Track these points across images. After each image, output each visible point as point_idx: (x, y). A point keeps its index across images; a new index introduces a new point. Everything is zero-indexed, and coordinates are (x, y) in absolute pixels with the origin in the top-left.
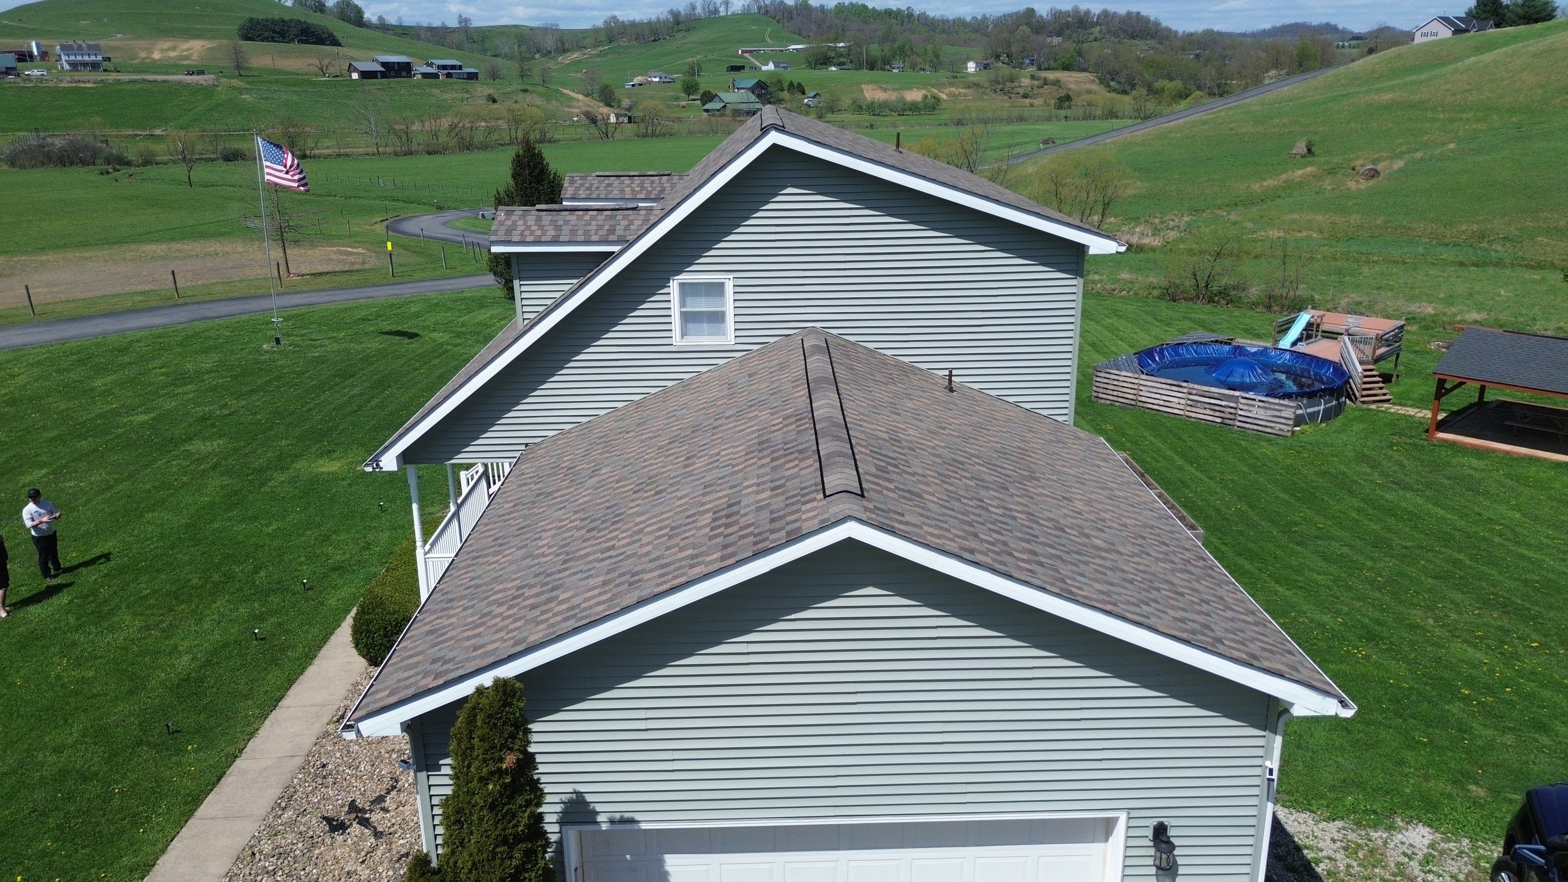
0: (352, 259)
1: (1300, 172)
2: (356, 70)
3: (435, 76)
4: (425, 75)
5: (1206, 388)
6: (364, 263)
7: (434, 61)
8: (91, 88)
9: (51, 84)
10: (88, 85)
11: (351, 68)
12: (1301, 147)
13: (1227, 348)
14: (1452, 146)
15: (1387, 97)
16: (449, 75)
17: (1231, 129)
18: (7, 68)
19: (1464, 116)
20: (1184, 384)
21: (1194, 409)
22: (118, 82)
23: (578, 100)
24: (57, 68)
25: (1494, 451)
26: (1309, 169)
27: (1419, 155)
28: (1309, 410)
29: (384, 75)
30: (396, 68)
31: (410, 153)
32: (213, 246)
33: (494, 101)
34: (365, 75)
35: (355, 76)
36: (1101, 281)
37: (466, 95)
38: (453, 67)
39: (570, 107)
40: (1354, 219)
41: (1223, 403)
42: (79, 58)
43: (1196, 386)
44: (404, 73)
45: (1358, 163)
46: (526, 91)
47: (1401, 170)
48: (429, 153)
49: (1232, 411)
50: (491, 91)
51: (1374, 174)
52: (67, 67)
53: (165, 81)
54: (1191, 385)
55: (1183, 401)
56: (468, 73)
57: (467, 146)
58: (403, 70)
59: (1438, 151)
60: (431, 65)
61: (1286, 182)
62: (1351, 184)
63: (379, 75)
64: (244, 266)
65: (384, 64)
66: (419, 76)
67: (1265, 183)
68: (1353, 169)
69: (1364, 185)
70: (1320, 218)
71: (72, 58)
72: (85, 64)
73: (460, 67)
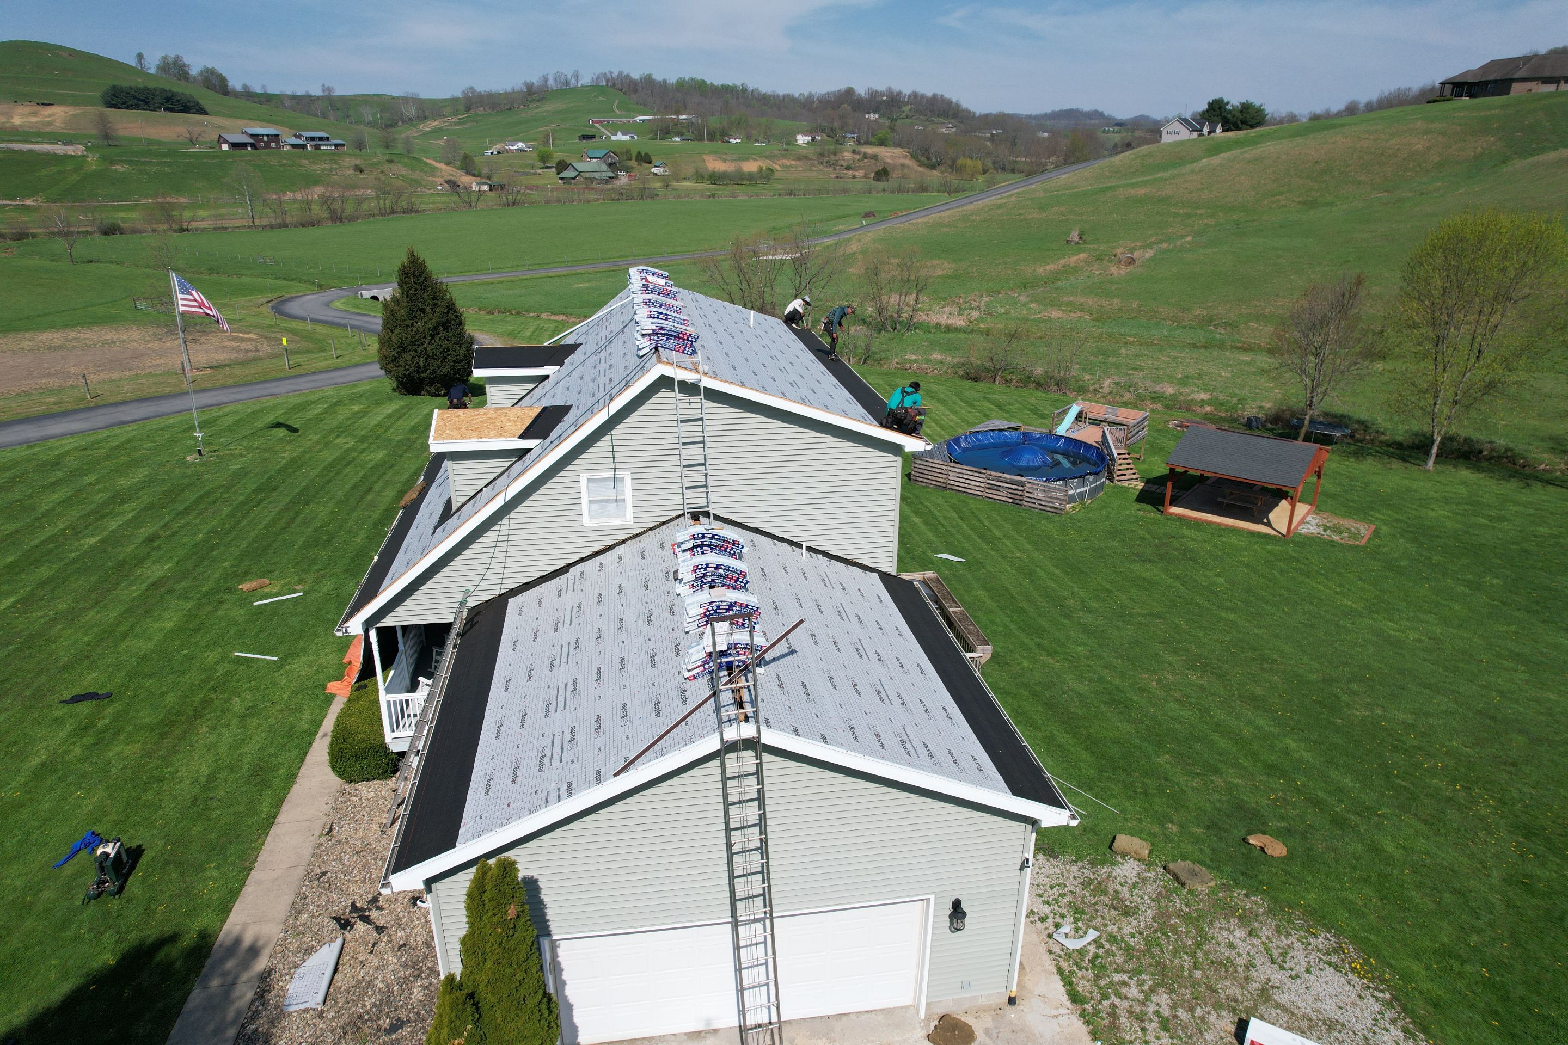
0: (244, 346)
1: (1075, 258)
2: (226, 142)
3: (304, 147)
4: (294, 146)
5: (1000, 475)
6: (257, 350)
7: (302, 133)
11: (221, 140)
12: (1074, 235)
13: (1016, 433)
14: (1189, 239)
15: (1141, 192)
16: (317, 147)
17: (1020, 214)
19: (1199, 212)
20: (983, 471)
21: (991, 491)
23: (441, 170)
25: (1209, 523)
26: (1082, 256)
27: (1164, 246)
28: (1079, 491)
29: (253, 146)
30: (265, 139)
31: (284, 225)
32: (107, 334)
33: (361, 171)
34: (235, 146)
35: (225, 147)
36: (916, 361)
37: (334, 166)
38: (321, 139)
39: (433, 176)
40: (1116, 302)
41: (1014, 487)
43: (993, 473)
44: (273, 145)
45: (1119, 251)
46: (391, 161)
47: (1151, 259)
48: (303, 226)
49: (1020, 493)
50: (358, 162)
51: (1132, 261)
53: (30, 151)
54: (989, 472)
55: (982, 485)
56: (335, 144)
57: (336, 217)
58: (272, 141)
59: (1178, 243)
60: (299, 137)
61: (1064, 266)
62: (1113, 270)
63: (249, 146)
64: (142, 355)
65: (253, 136)
66: (288, 147)
67: (1048, 268)
68: (1115, 256)
69: (1124, 271)
70: (1090, 301)
73: (327, 138)
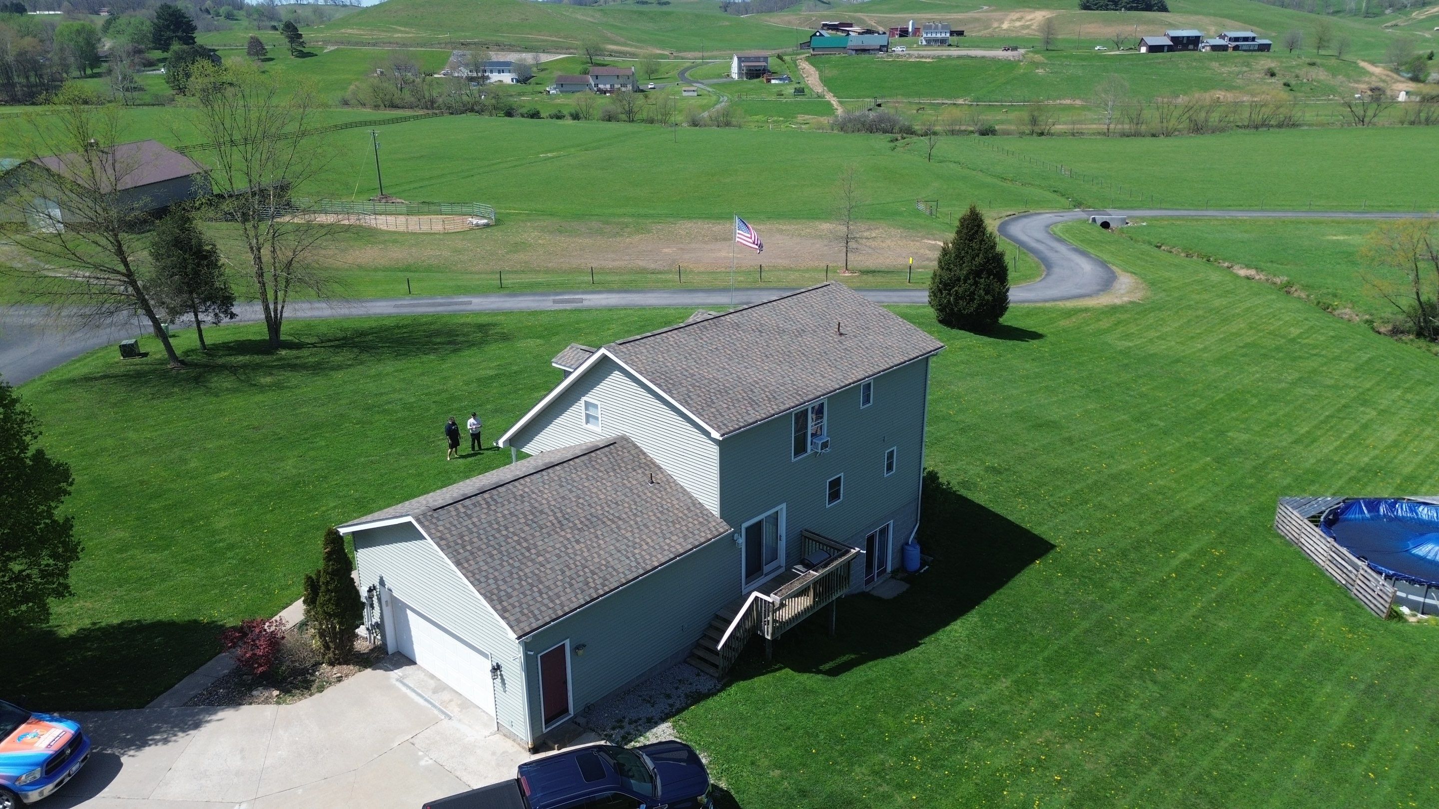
2: (1146, 44)
3: (1224, 48)
4: (1215, 48)
7: (1227, 33)
8: (929, 63)
9: (904, 59)
10: (928, 60)
11: (1142, 42)
16: (1236, 48)
18: (881, 46)
22: (949, 57)
23: (1372, 74)
24: (917, 43)
29: (1170, 49)
30: (1185, 41)
31: (1137, 134)
33: (1273, 75)
34: (1153, 49)
35: (1143, 50)
37: (1245, 69)
38: (1246, 39)
39: (1358, 82)
41: (1348, 567)
42: (934, 35)
44: (1191, 47)
46: (1313, 64)
48: (1154, 135)
50: (1273, 65)
52: (924, 43)
53: (983, 57)
56: (1260, 45)
57: (1198, 129)
58: (1193, 42)
60: (1222, 37)
63: (1166, 49)
65: (1173, 39)
66: (1208, 48)
71: (929, 35)
72: (936, 40)
73: (1253, 39)
